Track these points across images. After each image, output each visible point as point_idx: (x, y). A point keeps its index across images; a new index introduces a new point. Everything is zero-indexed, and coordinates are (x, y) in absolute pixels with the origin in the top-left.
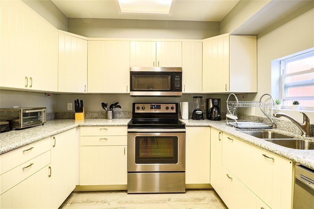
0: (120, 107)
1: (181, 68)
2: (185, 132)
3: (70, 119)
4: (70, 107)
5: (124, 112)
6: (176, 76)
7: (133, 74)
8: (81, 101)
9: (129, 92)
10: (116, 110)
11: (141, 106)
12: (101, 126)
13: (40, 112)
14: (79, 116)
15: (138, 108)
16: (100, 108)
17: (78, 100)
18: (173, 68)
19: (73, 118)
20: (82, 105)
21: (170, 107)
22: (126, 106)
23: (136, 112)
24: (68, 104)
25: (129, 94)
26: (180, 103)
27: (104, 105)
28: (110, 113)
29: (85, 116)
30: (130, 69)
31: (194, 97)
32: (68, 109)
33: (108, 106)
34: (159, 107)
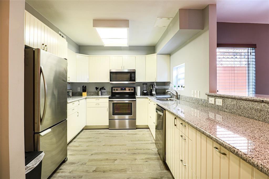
0: (105, 89)
1: (135, 70)
2: (136, 100)
3: (79, 95)
4: (79, 89)
5: (107, 92)
6: (133, 74)
7: (111, 73)
8: (86, 86)
9: (109, 82)
10: (103, 91)
11: (116, 89)
12: (96, 98)
13: (70, 91)
14: (85, 94)
15: (114, 90)
16: (95, 90)
17: (84, 86)
18: (131, 70)
19: (81, 95)
20: (86, 88)
21: (131, 89)
22: (108, 89)
23: (113, 92)
24: (78, 88)
25: (109, 83)
26: (136, 87)
27: (97, 88)
28: (100, 92)
29: (87, 94)
30: (110, 70)
31: (143, 84)
32: (78, 91)
33: (99, 89)
34: (125, 89)
